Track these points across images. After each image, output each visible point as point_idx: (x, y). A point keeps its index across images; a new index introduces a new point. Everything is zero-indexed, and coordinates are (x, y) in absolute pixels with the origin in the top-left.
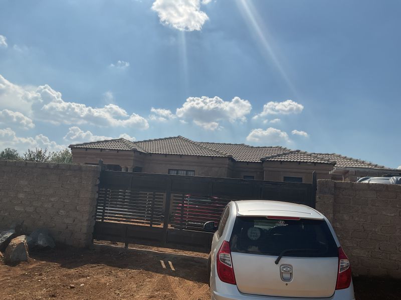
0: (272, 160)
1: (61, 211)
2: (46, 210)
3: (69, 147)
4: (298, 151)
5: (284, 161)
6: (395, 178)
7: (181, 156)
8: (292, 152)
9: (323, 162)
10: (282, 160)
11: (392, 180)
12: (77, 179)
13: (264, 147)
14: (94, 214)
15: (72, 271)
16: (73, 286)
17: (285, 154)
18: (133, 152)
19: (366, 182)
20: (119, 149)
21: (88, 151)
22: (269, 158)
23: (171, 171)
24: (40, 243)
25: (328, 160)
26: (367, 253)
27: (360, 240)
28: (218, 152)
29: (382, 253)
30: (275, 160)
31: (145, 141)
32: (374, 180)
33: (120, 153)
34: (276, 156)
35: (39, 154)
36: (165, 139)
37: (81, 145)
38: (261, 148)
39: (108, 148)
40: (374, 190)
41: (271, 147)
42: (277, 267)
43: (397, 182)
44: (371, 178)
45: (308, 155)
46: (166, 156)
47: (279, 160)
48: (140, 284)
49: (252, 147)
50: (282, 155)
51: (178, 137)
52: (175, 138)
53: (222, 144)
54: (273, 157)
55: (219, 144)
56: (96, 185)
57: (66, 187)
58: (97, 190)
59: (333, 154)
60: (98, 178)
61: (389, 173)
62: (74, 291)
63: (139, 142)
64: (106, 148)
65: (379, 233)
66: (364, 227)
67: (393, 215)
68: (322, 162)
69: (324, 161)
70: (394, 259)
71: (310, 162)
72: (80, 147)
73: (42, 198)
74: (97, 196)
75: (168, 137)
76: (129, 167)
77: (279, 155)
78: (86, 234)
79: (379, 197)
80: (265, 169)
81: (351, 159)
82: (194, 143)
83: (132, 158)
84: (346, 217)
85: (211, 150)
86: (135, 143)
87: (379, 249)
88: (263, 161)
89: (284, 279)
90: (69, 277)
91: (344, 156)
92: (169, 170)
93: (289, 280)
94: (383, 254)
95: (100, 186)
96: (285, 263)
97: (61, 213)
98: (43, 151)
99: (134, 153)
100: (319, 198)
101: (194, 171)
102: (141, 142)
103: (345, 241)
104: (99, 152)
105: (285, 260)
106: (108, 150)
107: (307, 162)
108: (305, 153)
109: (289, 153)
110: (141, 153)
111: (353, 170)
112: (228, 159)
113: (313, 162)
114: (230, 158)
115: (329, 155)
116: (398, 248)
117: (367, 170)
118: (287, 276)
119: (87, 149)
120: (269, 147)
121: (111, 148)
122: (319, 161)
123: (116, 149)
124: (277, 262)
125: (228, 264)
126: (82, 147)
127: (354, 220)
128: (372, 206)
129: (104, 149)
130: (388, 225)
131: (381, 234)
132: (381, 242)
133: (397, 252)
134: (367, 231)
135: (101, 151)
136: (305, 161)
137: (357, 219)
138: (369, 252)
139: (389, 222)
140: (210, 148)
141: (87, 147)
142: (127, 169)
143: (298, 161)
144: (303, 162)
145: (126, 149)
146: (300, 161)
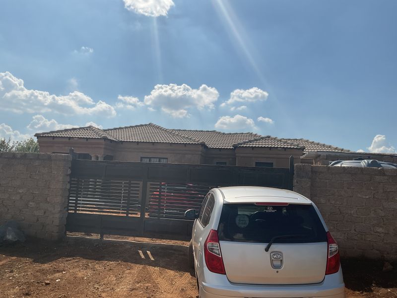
0: (244, 146)
1: (31, 203)
2: (14, 202)
3: (35, 136)
4: (269, 137)
5: (255, 147)
6: (366, 161)
7: (153, 143)
8: (262, 138)
9: (293, 147)
10: (254, 146)
11: (363, 163)
12: (46, 169)
13: (235, 134)
14: (66, 206)
15: (46, 266)
16: (48, 282)
18: (104, 140)
19: (339, 165)
20: (88, 137)
21: (56, 140)
22: (241, 144)
23: (143, 159)
24: (10, 237)
25: (298, 145)
26: (342, 235)
28: (190, 139)
29: (358, 234)
30: (248, 146)
31: (115, 129)
32: (346, 164)
33: (89, 141)
34: (247, 142)
35: (2, 144)
36: (136, 126)
37: (48, 133)
38: (233, 134)
39: (77, 136)
40: (350, 173)
41: (242, 134)
42: (267, 254)
43: (369, 165)
44: (343, 162)
45: (278, 141)
46: (138, 144)
47: (251, 146)
48: (120, 276)
49: (224, 134)
50: (253, 141)
51: (149, 124)
52: (146, 125)
53: (194, 131)
54: (245, 143)
55: (191, 131)
56: (67, 175)
57: (35, 178)
58: (69, 180)
60: (70, 168)
61: (360, 157)
62: (50, 287)
63: (109, 130)
64: (74, 136)
65: (354, 215)
66: (340, 210)
67: (368, 197)
70: (369, 240)
71: (280, 147)
72: (47, 135)
73: (10, 190)
74: (68, 186)
76: (99, 156)
77: (250, 141)
78: (57, 226)
79: (354, 180)
80: (237, 155)
81: (318, 144)
82: (166, 131)
83: (103, 146)
84: (323, 200)
85: (184, 137)
86: (105, 131)
87: (355, 230)
88: (235, 147)
89: (274, 267)
90: (44, 272)
91: (312, 141)
92: (142, 158)
93: (279, 267)
94: (359, 236)
95: (71, 176)
97: (31, 205)
100: (297, 182)
101: (167, 158)
102: (111, 130)
104: (67, 140)
105: (275, 247)
106: (76, 139)
107: (277, 147)
109: (260, 139)
110: (111, 141)
111: (325, 154)
112: (200, 145)
113: (284, 147)
114: (203, 145)
115: (297, 140)
116: (372, 229)
117: (338, 154)
118: (277, 263)
119: (54, 137)
120: (240, 134)
121: (80, 137)
122: (289, 147)
123: (85, 137)
124: (267, 250)
125: (216, 253)
126: (49, 135)
127: (331, 203)
128: (348, 189)
129: (72, 137)
130: (364, 207)
131: (356, 216)
132: (357, 224)
133: (372, 233)
134: (343, 213)
135: (69, 139)
136: (276, 146)
137: (333, 202)
138: (345, 234)
139: (364, 204)
140: (182, 136)
141: (54, 135)
142: (97, 157)
143: (269, 146)
144: (274, 147)
145: (96, 137)
146: (271, 147)
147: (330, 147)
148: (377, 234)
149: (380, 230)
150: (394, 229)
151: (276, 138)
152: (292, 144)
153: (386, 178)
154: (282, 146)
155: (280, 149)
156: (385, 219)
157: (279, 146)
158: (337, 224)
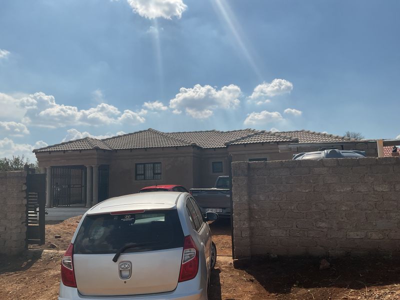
0: (236, 143)
3: (33, 152)
4: (263, 132)
5: (247, 143)
6: (326, 151)
7: (146, 149)
8: (256, 134)
13: (233, 132)
17: (249, 136)
18: (96, 150)
19: (300, 158)
20: (81, 149)
21: (52, 154)
22: (233, 142)
23: (138, 166)
25: (290, 138)
26: (285, 233)
27: (278, 219)
28: (183, 141)
29: (300, 230)
30: (240, 143)
31: (114, 138)
33: (83, 152)
34: (240, 140)
35: (17, 161)
36: (135, 133)
37: (45, 148)
38: (231, 132)
39: (71, 149)
40: (287, 167)
41: (241, 131)
42: (116, 265)
43: (327, 156)
44: (306, 154)
45: (272, 135)
46: (131, 151)
47: (243, 143)
49: (222, 132)
50: (247, 137)
51: (149, 129)
52: (145, 131)
54: (237, 140)
56: (22, 191)
58: (25, 196)
59: (302, 131)
60: (25, 184)
63: (107, 139)
64: (68, 149)
65: (295, 211)
66: (280, 206)
67: (307, 191)
68: (284, 140)
69: (287, 139)
70: (311, 236)
71: (273, 142)
72: (44, 150)
74: (25, 202)
75: (138, 131)
76: (93, 166)
77: (243, 138)
78: (15, 241)
79: (292, 174)
81: (319, 134)
82: (162, 134)
83: (96, 156)
84: (262, 198)
85: (177, 140)
86: (103, 140)
87: (297, 226)
88: (228, 145)
92: (136, 164)
93: (127, 277)
94: (301, 232)
95: (27, 191)
96: (124, 260)
98: (20, 159)
101: (160, 163)
102: (110, 139)
103: (263, 222)
104: (62, 153)
106: (70, 151)
109: (253, 135)
110: (105, 150)
112: (191, 147)
113: (276, 142)
114: (194, 146)
116: (314, 223)
118: (126, 273)
119: (50, 152)
120: (238, 131)
122: (282, 140)
123: (78, 149)
124: (115, 260)
126: (46, 150)
127: (270, 200)
128: (287, 183)
129: (67, 150)
130: (304, 202)
131: (298, 211)
132: (298, 220)
133: (314, 228)
134: (284, 209)
135: (64, 153)
136: (268, 141)
137: (272, 199)
138: (286, 231)
139: (304, 199)
140: (176, 138)
141: (51, 150)
142: (92, 168)
143: (261, 141)
144: (266, 142)
145: (88, 148)
146: (263, 142)
147: (331, 136)
148: (319, 229)
149: (323, 225)
150: (338, 223)
151: (270, 132)
152: (285, 137)
153: (326, 169)
154: (274, 141)
155: (272, 143)
156: (327, 213)
157: (271, 141)
158: (278, 221)
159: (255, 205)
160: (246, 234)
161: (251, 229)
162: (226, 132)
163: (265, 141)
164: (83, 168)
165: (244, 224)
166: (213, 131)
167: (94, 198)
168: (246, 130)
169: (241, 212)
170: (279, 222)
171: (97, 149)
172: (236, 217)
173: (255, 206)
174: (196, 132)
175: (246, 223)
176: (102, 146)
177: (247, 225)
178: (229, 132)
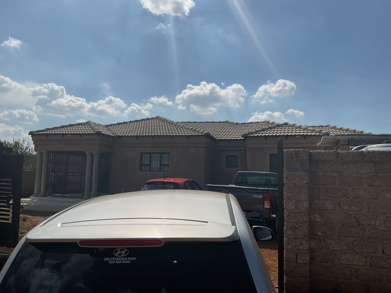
0: (256, 135)
3: (29, 134)
4: (286, 124)
7: (152, 137)
8: (278, 126)
9: (314, 134)
10: (267, 135)
17: (271, 128)
21: (49, 137)
22: (252, 133)
23: (143, 155)
25: (320, 132)
26: (363, 260)
28: (194, 130)
29: (388, 258)
30: (260, 135)
31: (119, 124)
33: (83, 137)
34: (260, 131)
36: (142, 120)
37: (42, 131)
38: (247, 124)
39: (70, 133)
41: (258, 122)
45: (297, 128)
46: (137, 139)
47: (263, 135)
49: (237, 124)
50: (267, 129)
51: (157, 117)
52: (152, 118)
54: (256, 132)
59: (327, 126)
64: (67, 133)
65: (381, 228)
66: (357, 220)
69: (316, 133)
71: (299, 135)
72: (40, 133)
76: (94, 153)
77: (263, 130)
79: (379, 172)
80: (248, 146)
81: (347, 130)
82: (171, 123)
83: (97, 142)
84: (329, 205)
85: (188, 129)
86: (107, 126)
87: (383, 252)
88: (245, 137)
92: (142, 154)
99: (99, 136)
100: (288, 178)
101: (169, 153)
102: (114, 125)
103: (329, 242)
104: (60, 137)
106: (70, 135)
107: (295, 135)
108: (293, 126)
109: (275, 127)
110: (107, 136)
111: (346, 138)
112: (204, 137)
113: (303, 135)
114: (208, 136)
115: (322, 127)
117: (364, 138)
119: (47, 135)
121: (73, 133)
122: (310, 134)
123: (78, 133)
126: (43, 133)
127: (342, 210)
128: (370, 186)
134: (363, 224)
135: (63, 136)
136: (293, 134)
137: (346, 207)
138: (366, 257)
140: (187, 127)
141: (48, 132)
142: (92, 155)
143: (285, 134)
144: (291, 135)
145: (89, 133)
146: (287, 135)
151: (295, 124)
152: (314, 130)
154: (301, 134)
155: (299, 137)
157: (297, 134)
158: (353, 242)
159: (317, 216)
160: (304, 259)
161: (312, 251)
162: (241, 124)
163: (289, 134)
164: (82, 154)
165: (301, 244)
166: (227, 122)
167: (93, 188)
168: (263, 122)
169: (297, 226)
170: (355, 243)
171: (99, 134)
172: (289, 232)
173: (318, 218)
174: (208, 122)
175: (304, 242)
176: (105, 132)
177: (305, 246)
178: (244, 123)
